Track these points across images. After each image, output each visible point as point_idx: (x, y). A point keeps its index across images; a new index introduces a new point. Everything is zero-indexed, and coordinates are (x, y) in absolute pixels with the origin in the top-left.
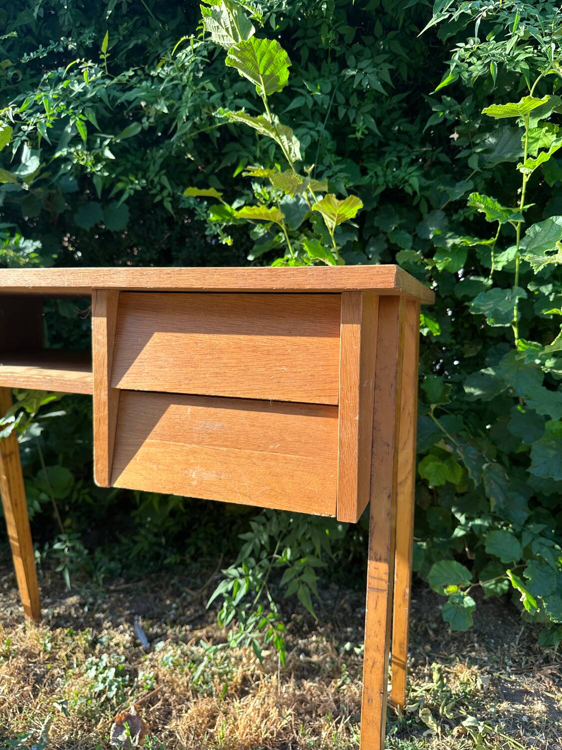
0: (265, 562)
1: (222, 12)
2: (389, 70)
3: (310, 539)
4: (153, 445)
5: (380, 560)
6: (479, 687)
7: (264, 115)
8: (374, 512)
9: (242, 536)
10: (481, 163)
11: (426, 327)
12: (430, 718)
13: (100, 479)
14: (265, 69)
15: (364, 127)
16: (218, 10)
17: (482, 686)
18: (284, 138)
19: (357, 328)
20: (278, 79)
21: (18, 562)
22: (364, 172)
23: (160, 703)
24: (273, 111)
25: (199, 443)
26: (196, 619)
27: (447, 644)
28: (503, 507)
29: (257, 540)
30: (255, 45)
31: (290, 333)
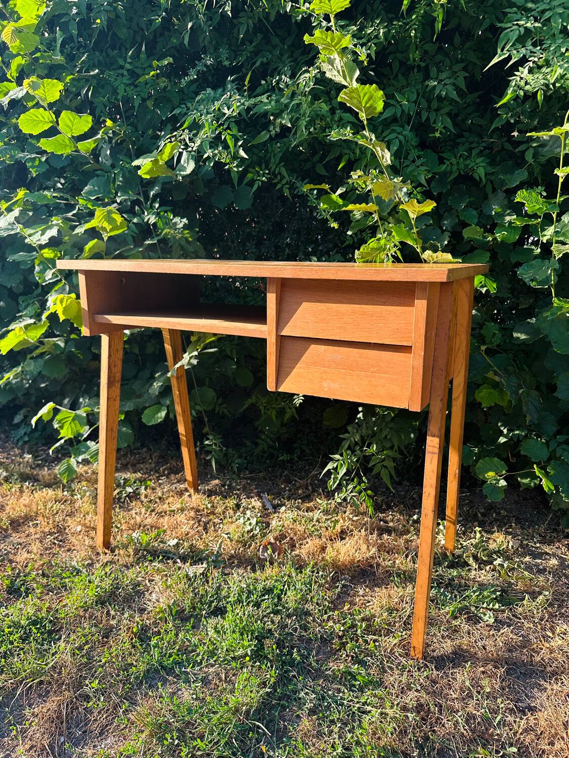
0: (358, 452)
1: (335, 59)
2: (464, 77)
3: (390, 439)
4: (301, 368)
5: (434, 436)
6: (510, 547)
7: (364, 132)
8: (432, 409)
9: (341, 436)
10: (535, 156)
11: (486, 286)
12: (471, 558)
13: (271, 386)
14: (367, 103)
15: (442, 126)
16: (332, 57)
17: (512, 546)
18: (379, 149)
19: (425, 302)
20: (375, 108)
21: (185, 451)
22: (441, 161)
23: (288, 539)
24: (370, 131)
25: (328, 367)
26: (304, 497)
27: (491, 523)
28: (536, 422)
29: (352, 439)
30: (360, 89)
31: (384, 304)
